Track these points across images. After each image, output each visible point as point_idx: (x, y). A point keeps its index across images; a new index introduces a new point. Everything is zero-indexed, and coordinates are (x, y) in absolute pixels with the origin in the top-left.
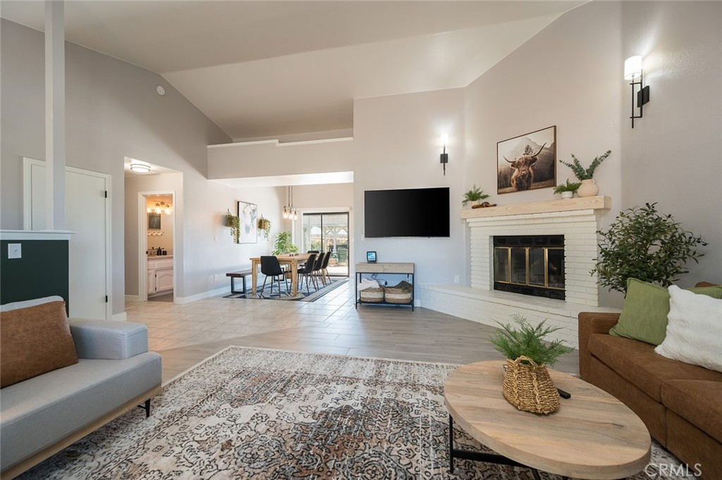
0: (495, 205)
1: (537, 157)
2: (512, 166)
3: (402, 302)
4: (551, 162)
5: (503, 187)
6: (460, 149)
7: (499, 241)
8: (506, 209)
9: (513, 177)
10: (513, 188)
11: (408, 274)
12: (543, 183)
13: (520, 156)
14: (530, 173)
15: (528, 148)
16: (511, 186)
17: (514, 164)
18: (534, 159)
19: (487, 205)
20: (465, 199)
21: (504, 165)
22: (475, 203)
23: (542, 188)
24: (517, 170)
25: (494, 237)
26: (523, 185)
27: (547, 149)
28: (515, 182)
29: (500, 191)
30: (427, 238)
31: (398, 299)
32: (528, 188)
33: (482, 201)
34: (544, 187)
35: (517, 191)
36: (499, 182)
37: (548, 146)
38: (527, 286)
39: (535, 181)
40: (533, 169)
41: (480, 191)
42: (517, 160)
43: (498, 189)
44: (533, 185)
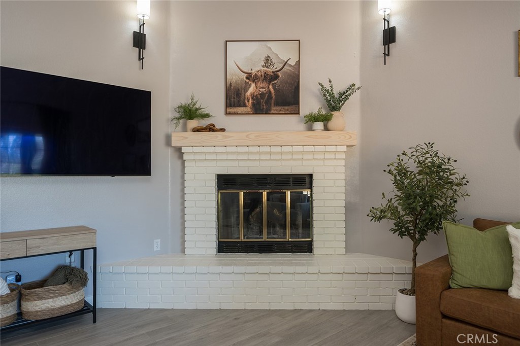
0: (223, 130)
1: (279, 74)
2: (247, 78)
3: (71, 310)
4: (296, 84)
5: (234, 106)
6: (164, 32)
7: (226, 182)
8: (247, 136)
9: (248, 93)
10: (248, 109)
11: (71, 252)
12: (286, 108)
13: (258, 67)
14: (270, 92)
15: (268, 59)
16: (245, 105)
17: (249, 76)
18: (275, 76)
19: (211, 128)
20: (178, 115)
21: (236, 75)
22: (193, 124)
23: (285, 114)
24: (253, 85)
25: (218, 175)
26: (261, 107)
27: (290, 66)
28: (251, 101)
29: (229, 110)
30: (109, 178)
31: (62, 308)
32: (267, 112)
33: (205, 122)
34: (287, 114)
35: (253, 114)
36: (228, 97)
37: (292, 62)
38: (265, 241)
39: (277, 104)
40: (275, 89)
41: (197, 106)
42: (254, 72)
43: (227, 106)
44: (274, 109)
